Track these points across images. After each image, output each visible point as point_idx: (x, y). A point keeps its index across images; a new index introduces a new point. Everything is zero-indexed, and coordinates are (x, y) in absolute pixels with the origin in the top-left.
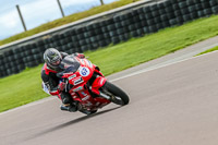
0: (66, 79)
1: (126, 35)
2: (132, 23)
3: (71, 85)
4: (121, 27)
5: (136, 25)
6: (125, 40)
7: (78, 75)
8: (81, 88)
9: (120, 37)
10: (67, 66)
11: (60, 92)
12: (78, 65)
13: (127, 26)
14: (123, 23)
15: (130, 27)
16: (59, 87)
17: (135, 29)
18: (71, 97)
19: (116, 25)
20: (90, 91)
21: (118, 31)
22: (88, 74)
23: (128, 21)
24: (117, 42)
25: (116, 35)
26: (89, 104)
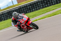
0: (19, 21)
1: (7, 18)
2: (9, 14)
3: (21, 23)
4: (5, 16)
5: (10, 15)
6: (7, 19)
7: (23, 20)
8: (24, 24)
9: (5, 18)
10: (20, 17)
11: (17, 25)
12: (23, 17)
13: (7, 15)
14: (6, 15)
15: (8, 16)
16: (17, 24)
17: (9, 16)
18: (21, 27)
19: (4, 15)
20: (27, 25)
21: (5, 17)
22: (26, 20)
23: (7, 14)
24: (4, 20)
25: (4, 18)
26: (26, 29)
